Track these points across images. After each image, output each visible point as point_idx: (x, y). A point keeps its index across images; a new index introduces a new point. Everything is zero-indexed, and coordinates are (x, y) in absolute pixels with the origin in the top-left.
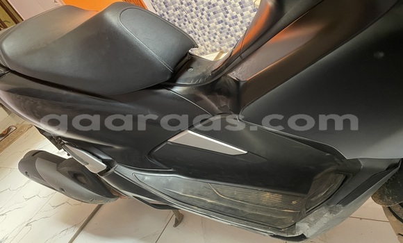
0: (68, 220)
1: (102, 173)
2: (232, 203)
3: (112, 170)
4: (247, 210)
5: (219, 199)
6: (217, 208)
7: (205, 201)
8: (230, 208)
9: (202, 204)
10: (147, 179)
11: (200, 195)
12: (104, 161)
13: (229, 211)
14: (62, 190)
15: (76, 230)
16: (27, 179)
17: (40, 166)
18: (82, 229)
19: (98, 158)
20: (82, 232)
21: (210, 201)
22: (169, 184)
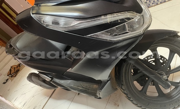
0: (46, 95)
1: (50, 81)
2: (86, 88)
3: (53, 80)
4: (90, 91)
5: (83, 87)
6: (82, 90)
7: (79, 88)
8: (85, 90)
9: (78, 89)
10: (62, 82)
11: (78, 86)
12: (50, 77)
13: (85, 91)
14: (41, 86)
15: (49, 98)
16: (30, 82)
17: (33, 78)
18: (50, 97)
19: (48, 77)
20: (50, 98)
21: (80, 88)
22: (70, 84)
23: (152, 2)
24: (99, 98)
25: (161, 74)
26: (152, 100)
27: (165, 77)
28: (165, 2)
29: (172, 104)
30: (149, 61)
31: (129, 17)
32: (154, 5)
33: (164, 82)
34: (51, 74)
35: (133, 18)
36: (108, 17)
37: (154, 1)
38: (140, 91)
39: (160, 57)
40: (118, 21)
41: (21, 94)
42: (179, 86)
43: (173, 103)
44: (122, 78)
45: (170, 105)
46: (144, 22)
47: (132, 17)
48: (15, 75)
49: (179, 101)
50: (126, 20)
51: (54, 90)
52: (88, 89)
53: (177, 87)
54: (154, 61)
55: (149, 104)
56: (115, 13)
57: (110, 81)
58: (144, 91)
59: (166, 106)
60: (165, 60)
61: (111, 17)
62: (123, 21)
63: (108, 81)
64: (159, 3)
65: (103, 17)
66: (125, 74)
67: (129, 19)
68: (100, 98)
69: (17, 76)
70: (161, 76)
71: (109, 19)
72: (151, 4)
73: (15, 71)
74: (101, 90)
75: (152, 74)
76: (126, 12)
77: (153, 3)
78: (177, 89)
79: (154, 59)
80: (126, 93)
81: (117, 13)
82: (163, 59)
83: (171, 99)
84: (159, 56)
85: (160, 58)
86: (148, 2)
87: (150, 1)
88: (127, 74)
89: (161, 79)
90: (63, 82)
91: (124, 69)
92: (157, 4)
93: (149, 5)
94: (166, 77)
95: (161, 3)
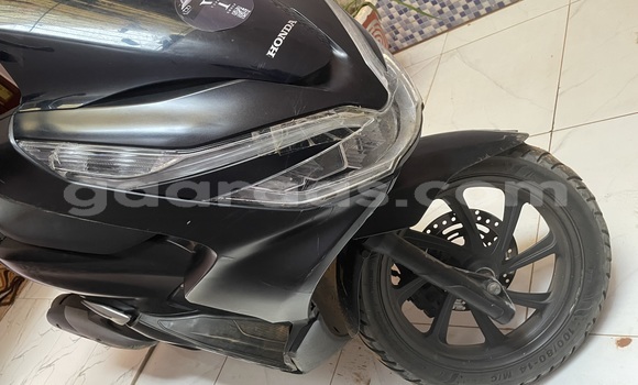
0: (123, 365)
1: (130, 323)
2: (251, 340)
3: (137, 320)
4: (265, 348)
5: (242, 338)
6: (239, 348)
7: (229, 342)
8: (251, 346)
9: (226, 345)
10: (169, 324)
11: (225, 335)
12: (126, 313)
14: (98, 340)
15: (135, 373)
17: (69, 316)
18: (141, 371)
19: (119, 310)
20: (142, 375)
21: (234, 341)
22: (196, 328)
23: (460, 9)
24: (295, 372)
25: (481, 279)
26: (466, 361)
27: (495, 286)
28: (501, 6)
29: (531, 368)
30: (445, 232)
31: (342, 125)
32: (466, 18)
33: (493, 302)
34: (130, 303)
35: (355, 129)
36: (272, 133)
37: (466, 7)
38: (426, 335)
39: (479, 215)
40: (306, 142)
41: (38, 367)
42: (546, 305)
43: (532, 364)
44: (362, 302)
45: (523, 369)
46: (399, 130)
47: (354, 125)
48: (10, 296)
49: (550, 353)
50: (335, 139)
51: (148, 348)
52: (260, 342)
53: (540, 311)
54: (461, 232)
55: (455, 376)
56: (296, 118)
57: (317, 322)
58: (438, 334)
59: (510, 376)
60: (497, 224)
61: (285, 132)
62: (323, 141)
63: (311, 322)
64: (483, 11)
65: (255, 136)
66: (370, 288)
67: (342, 132)
68: (298, 372)
69: (17, 301)
70: (483, 285)
71: (278, 139)
72: (457, 16)
73: (10, 281)
74: (295, 351)
75: (454, 280)
76: (330, 111)
77: (463, 14)
78: (541, 316)
79: (460, 226)
80: (380, 349)
81: (304, 119)
82: (488, 221)
83: (526, 352)
84: (477, 213)
85: (479, 218)
86: (446, 9)
87: (452, 7)
88: (375, 286)
89: (483, 295)
90: (172, 324)
91: (364, 270)
92: (478, 16)
93: (452, 19)
94: (497, 288)
95: (489, 11)
